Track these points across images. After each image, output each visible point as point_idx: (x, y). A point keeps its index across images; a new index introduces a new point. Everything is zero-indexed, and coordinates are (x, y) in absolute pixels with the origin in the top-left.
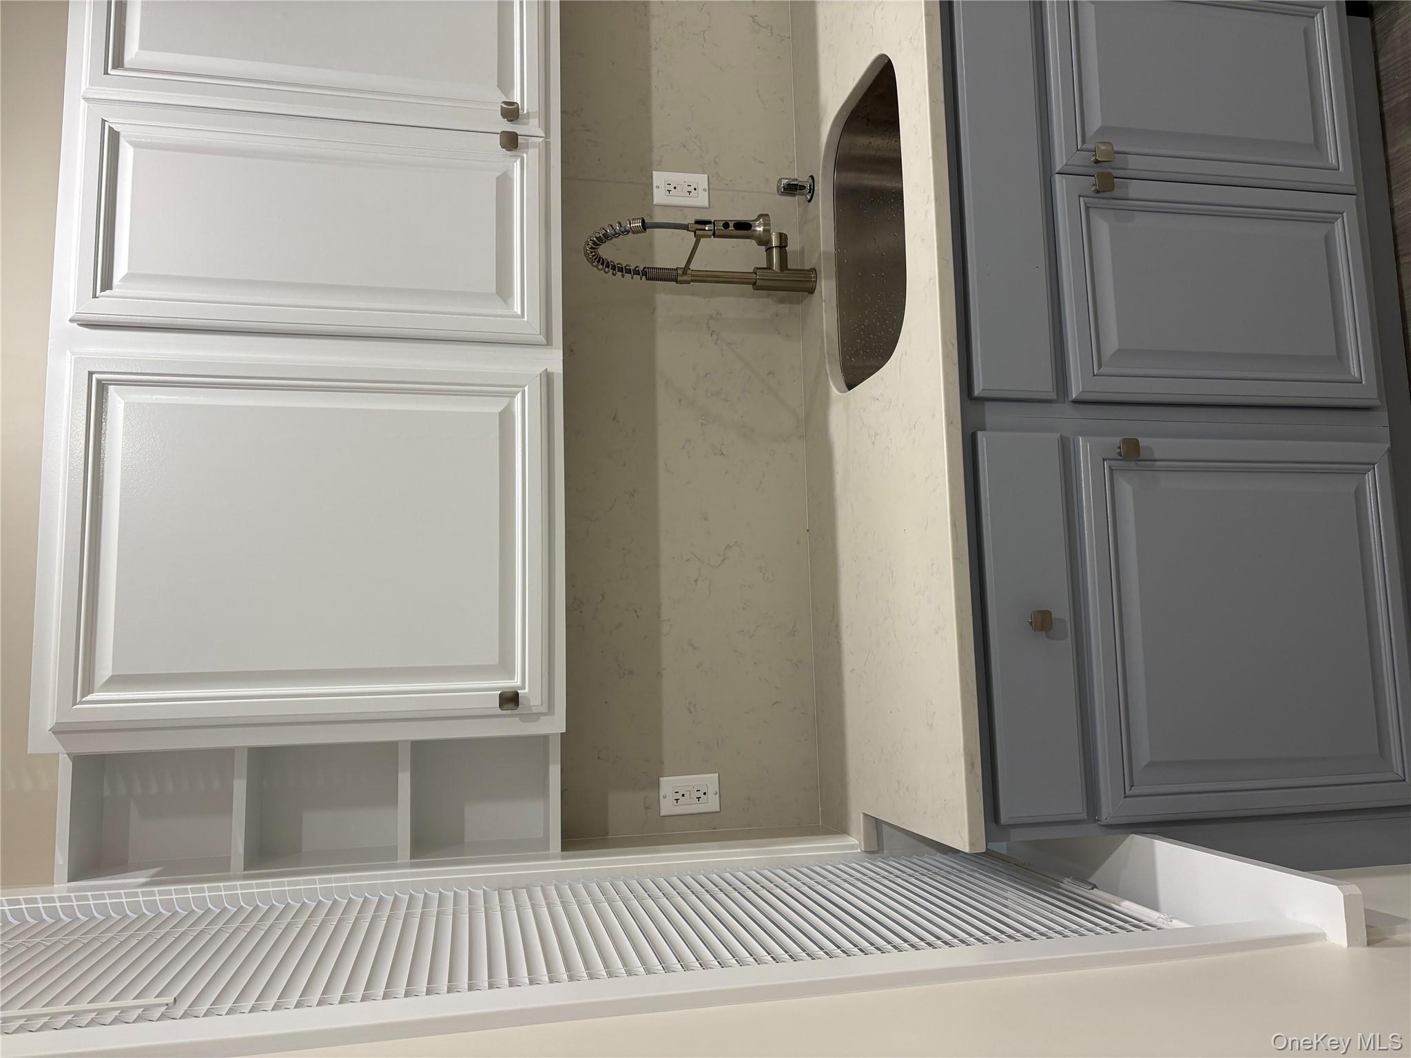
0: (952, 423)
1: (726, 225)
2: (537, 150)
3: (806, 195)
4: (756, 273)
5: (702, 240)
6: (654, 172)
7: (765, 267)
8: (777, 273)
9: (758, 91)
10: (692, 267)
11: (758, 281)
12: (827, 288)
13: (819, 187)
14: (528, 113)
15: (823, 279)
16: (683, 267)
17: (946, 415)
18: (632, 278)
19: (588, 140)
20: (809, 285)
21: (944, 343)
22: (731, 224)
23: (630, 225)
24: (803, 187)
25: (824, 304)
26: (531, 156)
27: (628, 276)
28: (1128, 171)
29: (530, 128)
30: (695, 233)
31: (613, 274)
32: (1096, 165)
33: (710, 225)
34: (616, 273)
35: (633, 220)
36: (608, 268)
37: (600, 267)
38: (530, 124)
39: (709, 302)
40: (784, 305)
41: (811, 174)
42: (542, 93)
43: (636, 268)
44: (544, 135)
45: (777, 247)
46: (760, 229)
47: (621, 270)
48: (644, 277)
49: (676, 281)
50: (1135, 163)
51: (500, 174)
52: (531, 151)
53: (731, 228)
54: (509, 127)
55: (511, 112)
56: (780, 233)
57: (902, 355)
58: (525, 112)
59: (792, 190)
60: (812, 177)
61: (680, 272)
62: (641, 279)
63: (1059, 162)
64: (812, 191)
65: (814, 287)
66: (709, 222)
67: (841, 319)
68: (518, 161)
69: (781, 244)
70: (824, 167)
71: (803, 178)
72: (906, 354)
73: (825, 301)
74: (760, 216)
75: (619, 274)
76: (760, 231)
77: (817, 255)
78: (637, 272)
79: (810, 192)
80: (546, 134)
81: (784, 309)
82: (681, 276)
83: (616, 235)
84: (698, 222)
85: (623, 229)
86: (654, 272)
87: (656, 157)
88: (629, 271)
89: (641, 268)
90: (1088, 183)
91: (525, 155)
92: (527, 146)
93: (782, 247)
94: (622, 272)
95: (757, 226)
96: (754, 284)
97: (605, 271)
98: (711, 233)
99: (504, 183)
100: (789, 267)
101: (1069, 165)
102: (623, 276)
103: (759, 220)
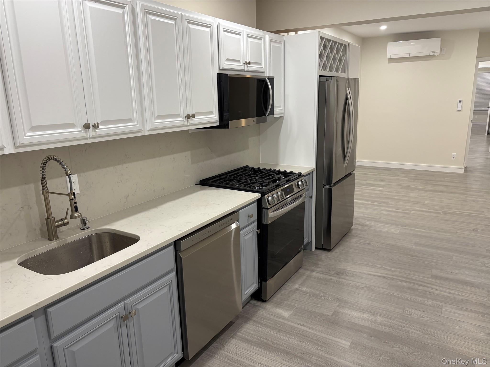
0: (37, 306)
1: (75, 203)
2: (85, 136)
3: (82, 227)
4: (52, 218)
5: (68, 196)
6: (77, 175)
7: (55, 220)
8: (54, 226)
9: (108, 202)
10: (50, 195)
11: (50, 219)
12: (54, 244)
13: (86, 231)
14: (96, 131)
15: (56, 242)
16: (49, 191)
17: (39, 302)
18: (40, 174)
19: (82, 151)
20: (52, 238)
21: (66, 290)
22: (76, 205)
23: (68, 170)
24: (85, 225)
25: (48, 245)
26: (83, 134)
27: (41, 172)
28: (128, 323)
29: (91, 132)
30: (70, 193)
31: (41, 166)
32: (129, 313)
33: (74, 198)
34: (42, 168)
35: (70, 171)
36: (43, 165)
37: (44, 162)
38: (93, 132)
39: (35, 204)
40: (39, 231)
41: (90, 227)
42: (103, 135)
43: (45, 175)
44: (90, 137)
45: (64, 223)
46: (76, 215)
47: (43, 169)
48: (42, 178)
49: (43, 190)
50: (131, 324)
51: (75, 124)
52: (85, 133)
53: (75, 205)
54: (91, 126)
55: (96, 126)
56: (69, 222)
57: (51, 278)
58: (96, 130)
59: (83, 222)
60: (89, 228)
61: (47, 191)
62: (41, 177)
63: (127, 301)
64: (84, 229)
65: (52, 240)
66: (75, 197)
67: (43, 254)
68: (81, 130)
69: (65, 223)
70: (94, 230)
71: (88, 224)
72: (52, 280)
73: (49, 245)
74: (80, 214)
75: (41, 169)
76: (75, 215)
77: (64, 237)
78: (43, 175)
79: (84, 228)
80: (91, 138)
81: (38, 232)
82: (46, 191)
83: (63, 167)
84: (74, 193)
85: (65, 168)
86: (45, 181)
87: (82, 174)
88: (43, 172)
89: (45, 176)
90: (123, 314)
91: (83, 132)
92: (86, 132)
93: (64, 224)
94: (42, 170)
95: (77, 214)
96: (48, 218)
97: (42, 163)
98: (71, 198)
99: (72, 125)
100: (57, 229)
101: (127, 304)
102: (41, 170)
103: (79, 214)
